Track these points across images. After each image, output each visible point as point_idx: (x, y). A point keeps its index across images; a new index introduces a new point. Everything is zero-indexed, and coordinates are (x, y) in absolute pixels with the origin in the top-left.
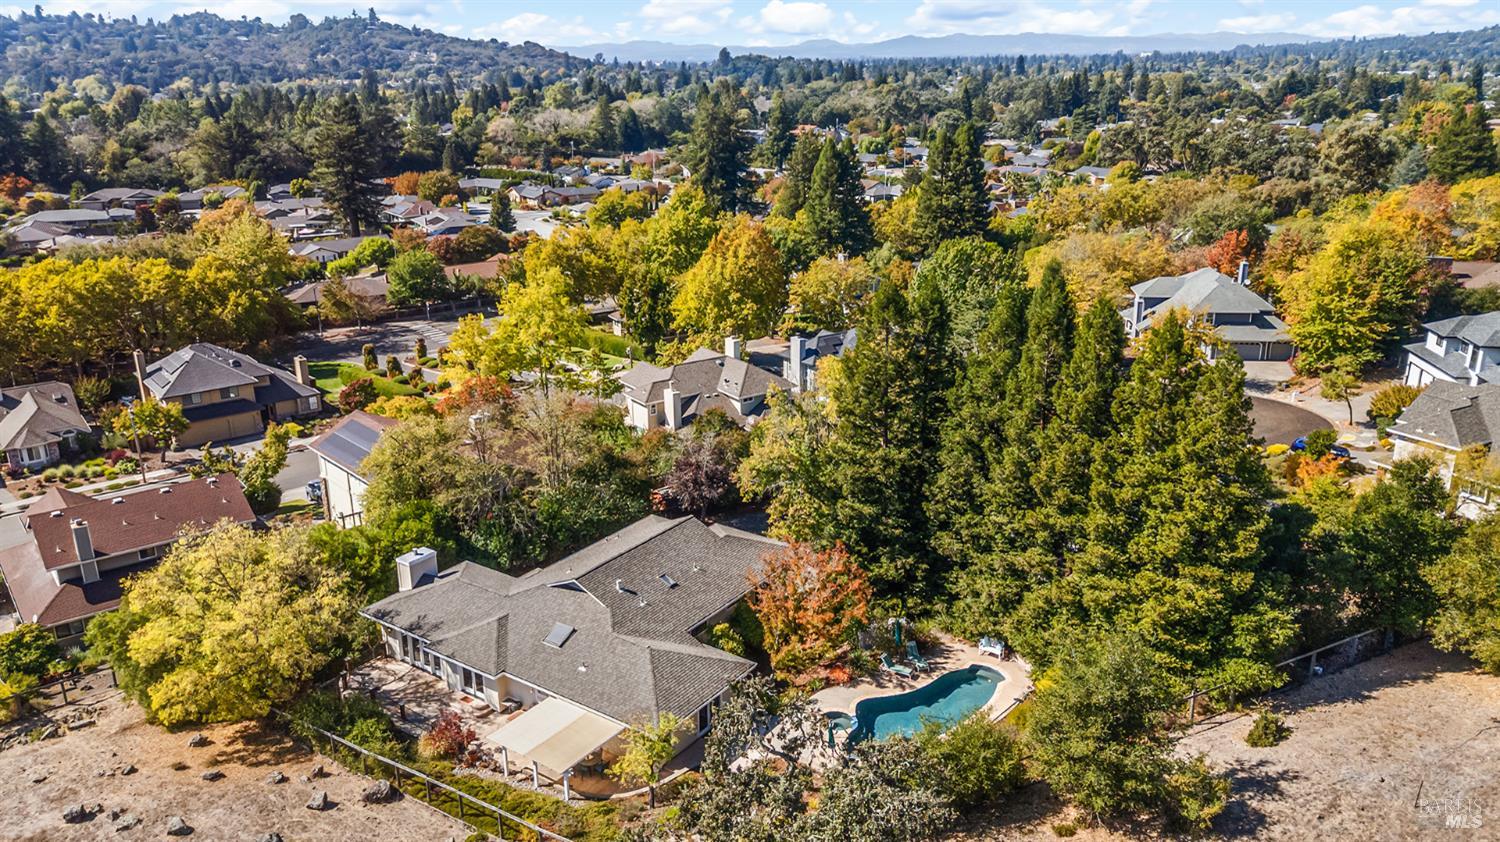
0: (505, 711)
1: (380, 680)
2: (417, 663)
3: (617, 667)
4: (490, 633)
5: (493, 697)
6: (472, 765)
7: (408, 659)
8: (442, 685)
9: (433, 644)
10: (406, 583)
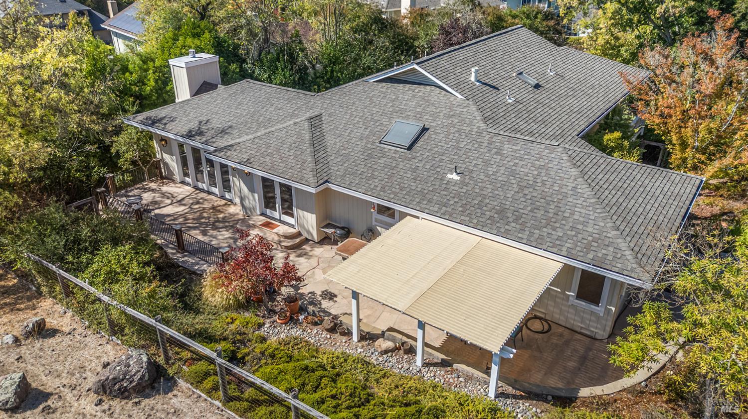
0: (325, 240)
1: (154, 203)
2: (200, 185)
3: (513, 173)
4: (299, 134)
5: (309, 221)
6: (291, 320)
7: (188, 180)
8: (235, 210)
9: (220, 150)
10: (182, 90)
